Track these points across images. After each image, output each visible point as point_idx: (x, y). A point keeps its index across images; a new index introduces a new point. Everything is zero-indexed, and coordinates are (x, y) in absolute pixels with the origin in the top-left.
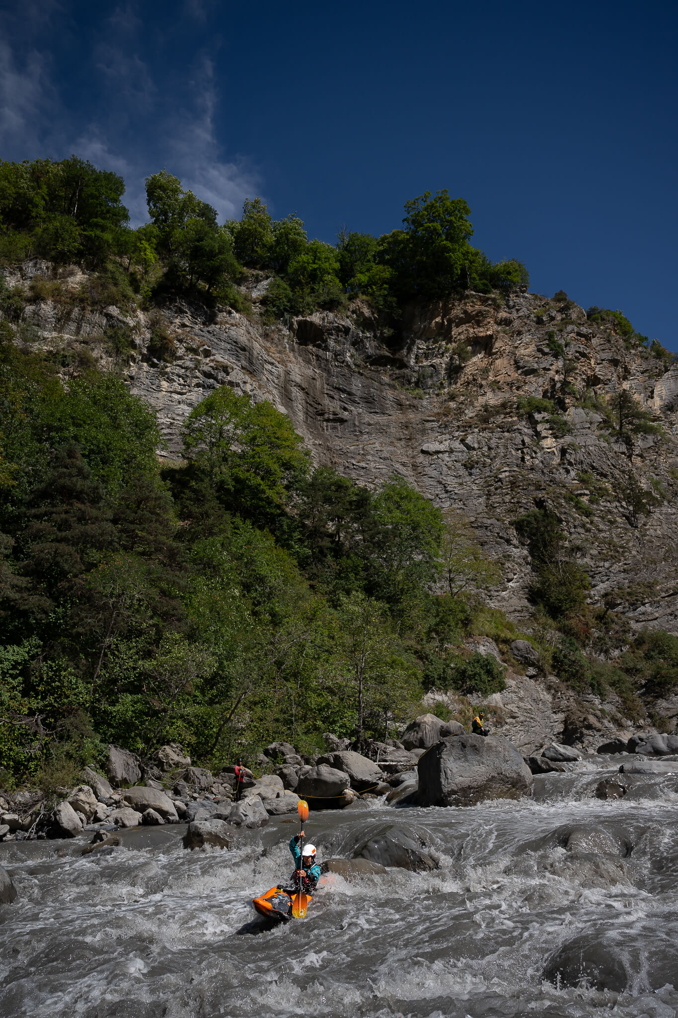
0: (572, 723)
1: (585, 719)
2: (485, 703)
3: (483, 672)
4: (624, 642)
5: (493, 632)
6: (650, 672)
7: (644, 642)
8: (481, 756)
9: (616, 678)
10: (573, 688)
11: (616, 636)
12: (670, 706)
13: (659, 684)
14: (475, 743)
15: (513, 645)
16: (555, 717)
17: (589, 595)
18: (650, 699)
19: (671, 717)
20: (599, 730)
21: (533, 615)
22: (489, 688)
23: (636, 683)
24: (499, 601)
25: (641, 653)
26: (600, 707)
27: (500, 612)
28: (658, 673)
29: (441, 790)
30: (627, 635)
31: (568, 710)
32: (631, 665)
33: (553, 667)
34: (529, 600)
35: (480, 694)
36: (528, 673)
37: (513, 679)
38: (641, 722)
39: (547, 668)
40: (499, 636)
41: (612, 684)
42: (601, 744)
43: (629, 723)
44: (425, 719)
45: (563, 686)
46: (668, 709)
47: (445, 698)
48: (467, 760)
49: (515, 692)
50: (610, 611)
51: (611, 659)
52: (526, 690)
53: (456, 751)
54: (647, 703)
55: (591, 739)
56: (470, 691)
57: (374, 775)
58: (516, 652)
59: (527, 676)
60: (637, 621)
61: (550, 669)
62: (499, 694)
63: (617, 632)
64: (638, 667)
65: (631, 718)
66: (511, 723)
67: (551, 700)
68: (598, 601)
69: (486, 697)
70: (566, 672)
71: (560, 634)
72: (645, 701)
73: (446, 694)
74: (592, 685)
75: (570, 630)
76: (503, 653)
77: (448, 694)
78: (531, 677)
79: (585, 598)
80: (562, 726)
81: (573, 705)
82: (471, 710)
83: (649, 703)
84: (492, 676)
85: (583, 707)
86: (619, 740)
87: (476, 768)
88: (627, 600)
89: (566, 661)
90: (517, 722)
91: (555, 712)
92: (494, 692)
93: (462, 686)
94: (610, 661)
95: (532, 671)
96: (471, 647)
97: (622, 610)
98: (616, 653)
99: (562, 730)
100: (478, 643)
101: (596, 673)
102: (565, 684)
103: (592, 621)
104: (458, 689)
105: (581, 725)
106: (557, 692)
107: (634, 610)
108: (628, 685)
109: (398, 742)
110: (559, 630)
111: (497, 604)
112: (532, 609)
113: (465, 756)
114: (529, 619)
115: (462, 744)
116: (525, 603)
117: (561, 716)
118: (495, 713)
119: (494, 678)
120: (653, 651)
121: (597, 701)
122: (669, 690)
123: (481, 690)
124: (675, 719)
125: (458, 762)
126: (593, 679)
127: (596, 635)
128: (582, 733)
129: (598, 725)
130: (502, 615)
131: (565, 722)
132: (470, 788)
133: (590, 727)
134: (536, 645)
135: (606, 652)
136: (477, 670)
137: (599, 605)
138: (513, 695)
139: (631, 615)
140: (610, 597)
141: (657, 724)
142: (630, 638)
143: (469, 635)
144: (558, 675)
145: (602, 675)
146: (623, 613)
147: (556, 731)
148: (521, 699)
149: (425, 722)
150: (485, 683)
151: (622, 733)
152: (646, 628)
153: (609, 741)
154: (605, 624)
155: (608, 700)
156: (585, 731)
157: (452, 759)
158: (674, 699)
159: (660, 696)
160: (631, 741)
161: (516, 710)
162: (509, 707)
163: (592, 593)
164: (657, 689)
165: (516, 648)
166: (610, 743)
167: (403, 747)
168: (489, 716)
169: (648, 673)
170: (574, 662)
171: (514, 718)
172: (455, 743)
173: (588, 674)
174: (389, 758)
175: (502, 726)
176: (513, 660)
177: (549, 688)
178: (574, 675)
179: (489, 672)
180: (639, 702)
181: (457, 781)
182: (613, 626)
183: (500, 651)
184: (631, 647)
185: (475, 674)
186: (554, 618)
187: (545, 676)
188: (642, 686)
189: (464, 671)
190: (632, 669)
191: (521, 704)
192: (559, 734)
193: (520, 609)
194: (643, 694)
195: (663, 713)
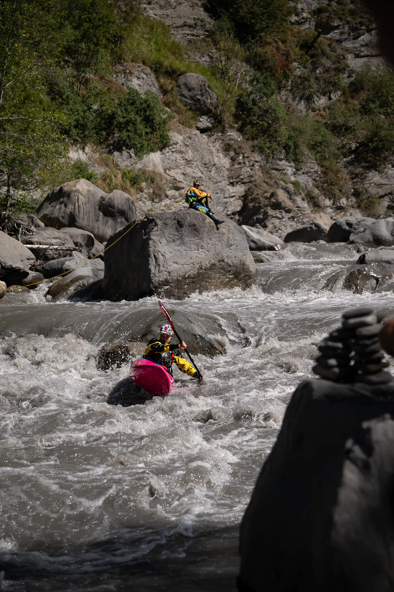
0: (254, 200)
1: (273, 195)
2: (139, 166)
3: (139, 119)
4: (335, 85)
5: (154, 56)
6: (364, 132)
7: (362, 88)
8: (201, 239)
9: (319, 138)
10: (261, 151)
11: (325, 75)
12: (384, 181)
13: (375, 149)
14: (194, 222)
15: (182, 80)
16: (232, 190)
17: (295, 8)
18: (359, 170)
19: (382, 197)
20: (289, 211)
21: (211, 34)
22: (145, 143)
23: (344, 147)
24: (161, 7)
25: (356, 103)
26: (293, 179)
27: (163, 25)
28: (376, 134)
29: (150, 280)
30: (341, 75)
31: (250, 182)
32: (341, 120)
33: (236, 117)
34: (206, 10)
35: (132, 152)
36: (200, 125)
37: (179, 132)
38: (343, 201)
39: (228, 118)
40: (161, 65)
41: (313, 147)
42: (290, 230)
43: (328, 202)
44: (78, 187)
45: (247, 146)
46: (380, 185)
47: (83, 157)
48: (183, 243)
49: (181, 152)
50: (322, 38)
51: (314, 110)
52: (195, 150)
53: (170, 232)
54: (354, 176)
55: (277, 222)
56: (118, 147)
57: (26, 261)
58: (185, 92)
59: (198, 128)
60: (357, 56)
61: (231, 119)
62: (159, 153)
63: (327, 71)
64: (351, 124)
65: (331, 196)
66: (174, 197)
67: (228, 165)
68: (306, 19)
69: (140, 158)
70: (253, 125)
71: (248, 68)
72: (352, 173)
73: (83, 149)
74: (286, 147)
75: (263, 62)
76: (165, 92)
77: (87, 149)
78: (203, 131)
79: (290, 13)
80: (240, 203)
81: (258, 175)
82: (120, 176)
83: (357, 175)
84: (152, 127)
85: (270, 178)
86: (317, 225)
87: (194, 253)
88: (348, 23)
89: (256, 108)
90: (180, 195)
91: (232, 184)
92: (152, 150)
93: (106, 139)
94: (312, 114)
95: (205, 122)
96: (121, 79)
97: (338, 37)
98: (321, 102)
99: (239, 209)
100: (131, 73)
101: (294, 129)
102: (250, 143)
103: (295, 51)
104: (101, 143)
105: (267, 202)
106: (237, 154)
107: (356, 38)
108: (333, 149)
109: (35, 217)
110: (248, 61)
111: (159, 12)
112: (210, 22)
113: (181, 238)
114: (204, 40)
115: (179, 222)
116: (202, 14)
117: (240, 189)
118: (152, 182)
119: (154, 130)
120: (374, 102)
121: (290, 171)
122: (385, 159)
123: (134, 146)
124: (387, 199)
125: (173, 245)
126: (290, 138)
127: (298, 72)
128: (266, 214)
129: (288, 204)
130: (166, 30)
131: (245, 198)
132: (184, 278)
133: (277, 206)
134: (214, 83)
135: (309, 99)
136: (132, 116)
137: (307, 26)
138: (178, 156)
139: (348, 45)
140: (325, 15)
141: (363, 205)
142: (345, 80)
143: (118, 59)
144: (240, 130)
145: (301, 133)
146: (339, 41)
147: (231, 209)
148: (188, 162)
149: (78, 191)
150: (140, 136)
151: (317, 216)
152: (368, 67)
153: (300, 227)
154: (312, 56)
155: (305, 169)
156: (271, 212)
157: (164, 241)
158: (390, 172)
159: (373, 167)
160: (336, 227)
161: (180, 177)
162: (172, 173)
163: (300, 6)
164: (370, 157)
165: (186, 85)
166: (305, 229)
167: (42, 224)
168: (144, 184)
169: (362, 134)
170: (266, 111)
171: (177, 189)
172: (168, 221)
173: (284, 132)
174: (35, 239)
175: (161, 201)
176: (179, 104)
177: (227, 148)
178: (265, 131)
179: (148, 120)
180: (345, 174)
181: (170, 269)
182: (324, 61)
183: (161, 87)
184: (344, 94)
185: (127, 123)
186: (243, 41)
187: (223, 131)
188: (351, 152)
189: (112, 117)
190: (340, 127)
191: (189, 170)
192: (234, 214)
193: (192, 22)
194: (350, 163)
195: (373, 191)
